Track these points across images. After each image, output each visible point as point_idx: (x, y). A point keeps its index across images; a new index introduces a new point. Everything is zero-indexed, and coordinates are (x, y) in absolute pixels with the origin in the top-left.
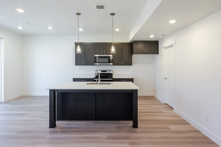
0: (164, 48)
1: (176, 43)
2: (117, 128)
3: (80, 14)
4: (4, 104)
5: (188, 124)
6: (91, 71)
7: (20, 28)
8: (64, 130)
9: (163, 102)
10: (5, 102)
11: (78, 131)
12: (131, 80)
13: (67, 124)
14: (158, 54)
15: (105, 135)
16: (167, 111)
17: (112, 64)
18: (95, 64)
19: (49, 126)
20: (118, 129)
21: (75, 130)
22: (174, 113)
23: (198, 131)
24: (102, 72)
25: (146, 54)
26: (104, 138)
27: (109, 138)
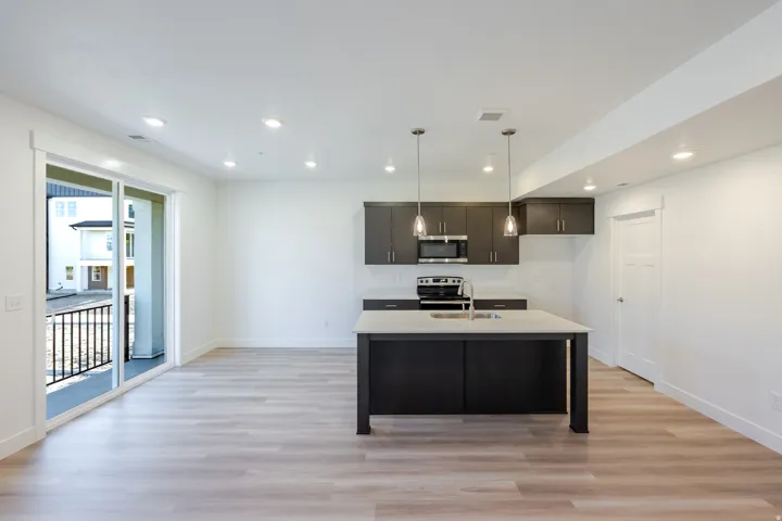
0: (615, 218)
1: (662, 208)
2: (534, 433)
3: (422, 132)
4: (181, 371)
5: (711, 422)
6: (402, 280)
7: (230, 164)
8: (400, 440)
9: (611, 365)
10: (183, 366)
11: (437, 441)
12: (520, 304)
13: (395, 425)
14: (593, 233)
15: (518, 452)
16: (637, 389)
17: (466, 260)
18: (420, 260)
19: (356, 430)
20: (541, 437)
21: (429, 439)
22: (656, 393)
23: (750, 442)
24: (434, 281)
25: (561, 232)
26: (520, 461)
27: (531, 459)
